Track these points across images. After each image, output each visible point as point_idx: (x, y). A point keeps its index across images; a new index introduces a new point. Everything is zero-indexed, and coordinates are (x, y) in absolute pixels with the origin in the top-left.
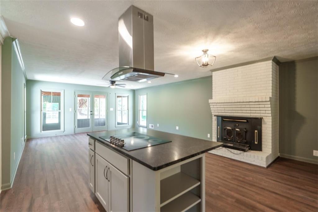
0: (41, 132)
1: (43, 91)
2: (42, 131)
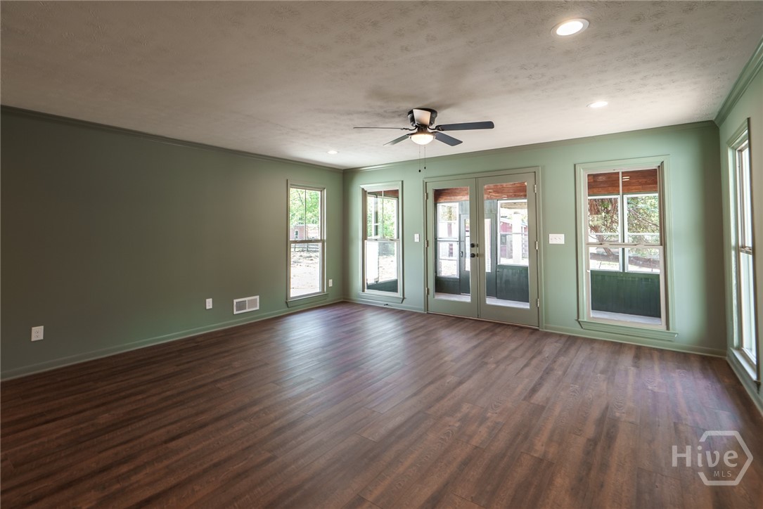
1: (367, 190)
2: (366, 290)
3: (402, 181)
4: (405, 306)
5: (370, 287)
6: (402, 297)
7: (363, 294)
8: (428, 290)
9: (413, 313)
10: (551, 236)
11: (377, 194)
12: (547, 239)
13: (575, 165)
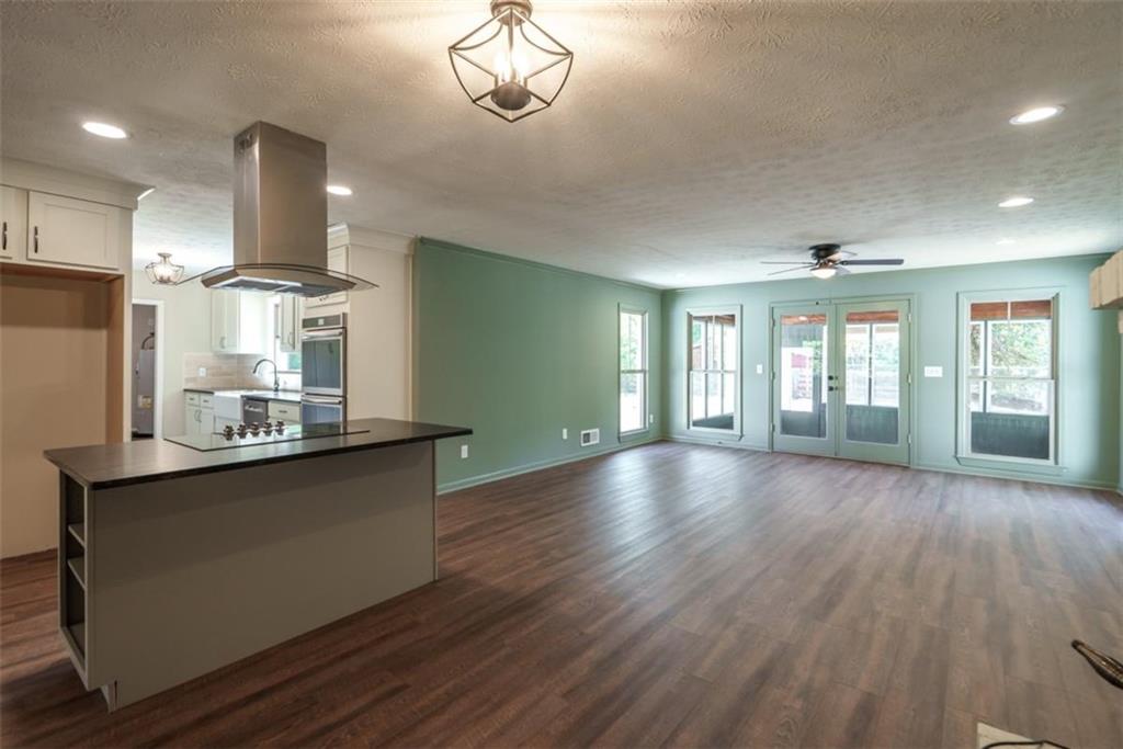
0: (688, 427)
1: (694, 314)
2: (692, 428)
3: (742, 307)
4: (743, 444)
5: (696, 424)
6: (739, 433)
7: (688, 432)
8: (774, 427)
9: (755, 452)
10: (926, 368)
11: (708, 319)
12: (922, 371)
13: (957, 294)
